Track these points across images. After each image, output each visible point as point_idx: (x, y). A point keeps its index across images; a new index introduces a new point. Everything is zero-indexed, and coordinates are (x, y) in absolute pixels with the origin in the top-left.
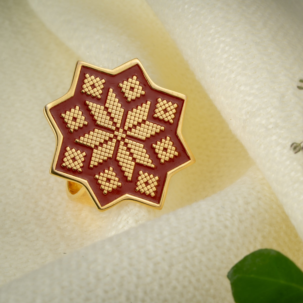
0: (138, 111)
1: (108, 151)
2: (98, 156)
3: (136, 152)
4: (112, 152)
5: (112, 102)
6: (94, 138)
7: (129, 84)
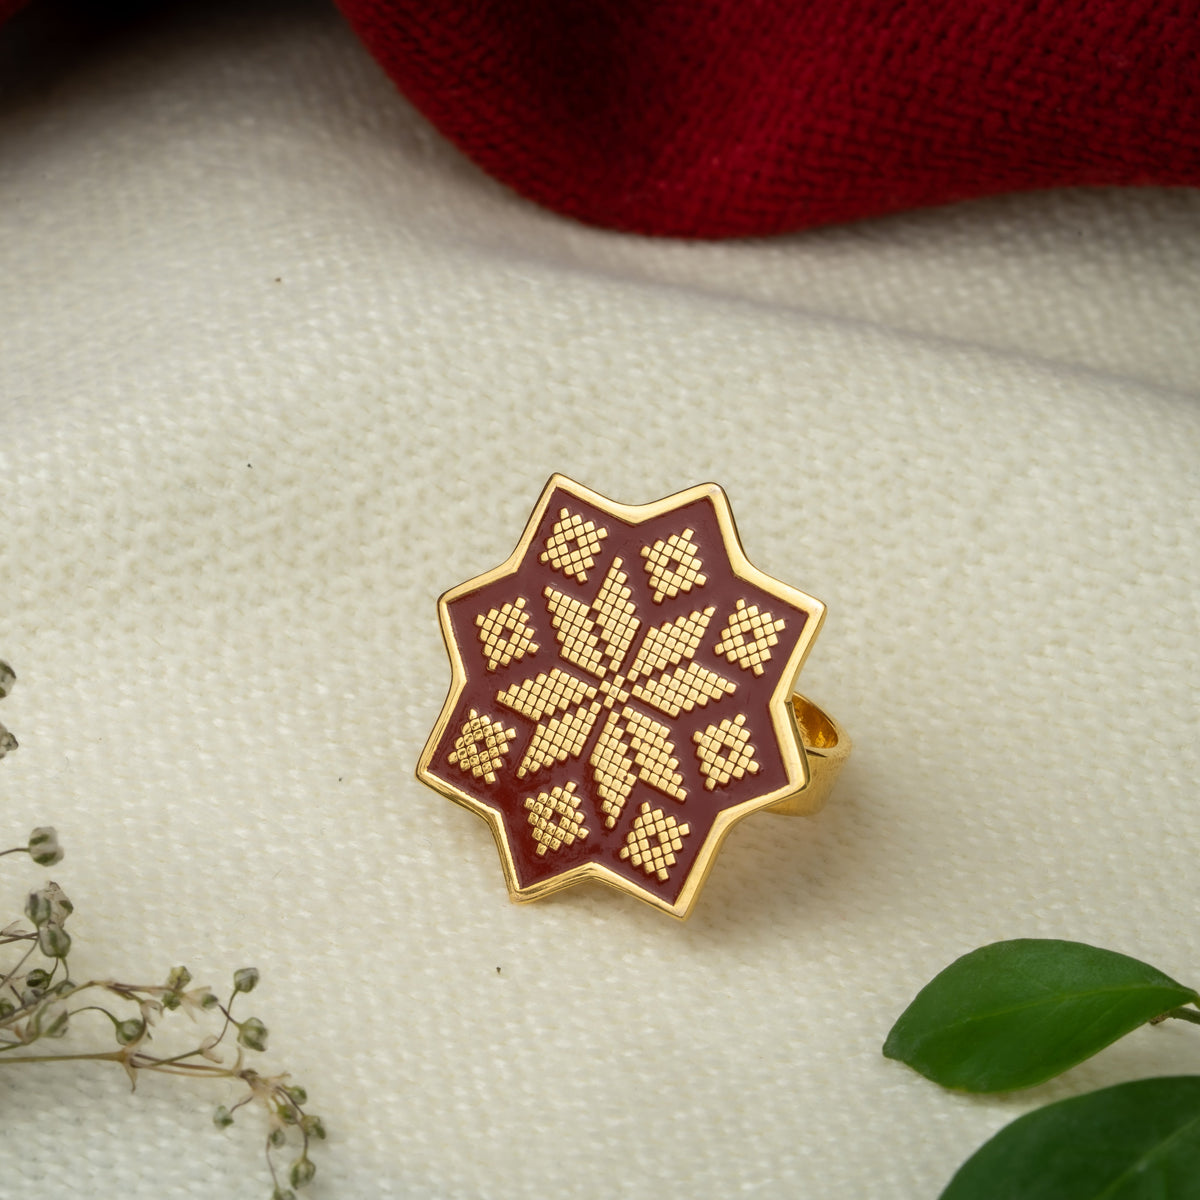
0: (664, 758)
1: (579, 646)
2: (570, 616)
3: (564, 728)
4: (574, 657)
5: (698, 684)
6: (616, 613)
7: (739, 745)
